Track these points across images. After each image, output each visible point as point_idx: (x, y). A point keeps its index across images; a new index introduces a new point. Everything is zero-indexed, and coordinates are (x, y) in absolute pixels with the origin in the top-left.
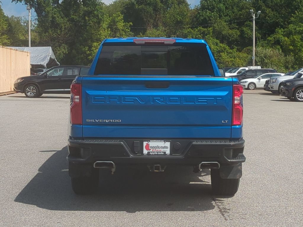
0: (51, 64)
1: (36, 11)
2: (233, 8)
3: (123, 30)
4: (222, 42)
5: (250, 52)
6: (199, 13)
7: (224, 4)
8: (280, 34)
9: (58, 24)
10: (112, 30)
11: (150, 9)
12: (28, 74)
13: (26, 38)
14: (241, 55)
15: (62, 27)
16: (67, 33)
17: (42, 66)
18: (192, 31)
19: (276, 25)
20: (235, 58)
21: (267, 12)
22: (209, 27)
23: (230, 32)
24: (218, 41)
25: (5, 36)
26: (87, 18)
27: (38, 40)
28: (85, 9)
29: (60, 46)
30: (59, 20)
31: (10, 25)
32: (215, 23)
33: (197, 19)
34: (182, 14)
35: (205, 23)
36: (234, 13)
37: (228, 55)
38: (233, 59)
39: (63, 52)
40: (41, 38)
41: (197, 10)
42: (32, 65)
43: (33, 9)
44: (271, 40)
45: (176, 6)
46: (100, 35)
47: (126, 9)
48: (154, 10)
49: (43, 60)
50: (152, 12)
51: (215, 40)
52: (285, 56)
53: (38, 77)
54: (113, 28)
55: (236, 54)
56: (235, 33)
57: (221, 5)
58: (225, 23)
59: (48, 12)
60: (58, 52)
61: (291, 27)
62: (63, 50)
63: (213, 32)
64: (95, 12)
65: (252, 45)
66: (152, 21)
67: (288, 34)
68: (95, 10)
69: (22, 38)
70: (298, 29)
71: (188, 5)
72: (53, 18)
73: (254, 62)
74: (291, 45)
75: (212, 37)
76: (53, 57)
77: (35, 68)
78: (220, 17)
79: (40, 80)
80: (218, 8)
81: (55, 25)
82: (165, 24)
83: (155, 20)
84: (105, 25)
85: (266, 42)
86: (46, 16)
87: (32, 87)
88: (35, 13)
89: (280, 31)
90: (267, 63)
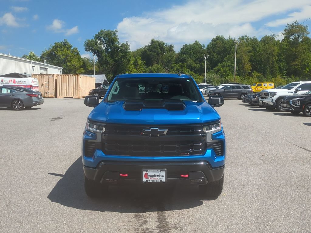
0: (105, 83)
1: (97, 56)
2: (197, 53)
3: (141, 65)
4: (191, 70)
5: (204, 76)
6: (180, 56)
7: (192, 51)
8: (219, 66)
9: (108, 62)
10: (135, 65)
11: (155, 54)
12: (94, 88)
13: (92, 69)
14: (201, 77)
15: (110, 64)
16: (112, 67)
17: (101, 84)
18: (176, 65)
19: (219, 62)
20: (197, 79)
21: (214, 55)
22: (185, 63)
23: (196, 65)
24: (189, 70)
25: (82, 69)
26: (122, 59)
27: (98, 71)
28: (122, 54)
29: (109, 73)
30: (109, 60)
31: (84, 63)
32: (188, 61)
33: (179, 59)
34: (171, 56)
35: (183, 61)
36: (197, 55)
37: (194, 77)
38: (196, 79)
39: (111, 76)
40: (100, 69)
41: (179, 54)
42: (96, 84)
43: (96, 55)
44: (215, 70)
45: (168, 52)
46: (129, 67)
47: (142, 54)
48: (157, 54)
49: (101, 81)
50: (156, 55)
51: (188, 69)
52: (221, 78)
53: (99, 89)
54: (136, 64)
55: (198, 77)
56: (198, 66)
57: (191, 51)
58: (193, 61)
59: (103, 56)
60: (108, 76)
61: (224, 63)
62: (111, 75)
63: (187, 65)
64: (127, 56)
65: (205, 72)
66: (156, 60)
67: (223, 67)
68: (127, 55)
69: (90, 69)
70: (228, 64)
71: (174, 52)
72: (106, 59)
73: (205, 81)
74: (224, 72)
75: (186, 68)
76: (106, 79)
77: (97, 85)
78: (190, 58)
79: (100, 91)
80: (189, 53)
81: (107, 63)
82: (162, 62)
83: (157, 59)
84: (132, 62)
85: (213, 70)
86: (102, 58)
87: (97, 94)
88: (97, 57)
89: (220, 65)
90: (212, 82)
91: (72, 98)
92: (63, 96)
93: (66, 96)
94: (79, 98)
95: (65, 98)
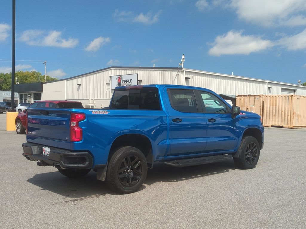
91: (282, 127)
92: (271, 124)
93: (274, 125)
94: (291, 128)
95: (272, 126)
